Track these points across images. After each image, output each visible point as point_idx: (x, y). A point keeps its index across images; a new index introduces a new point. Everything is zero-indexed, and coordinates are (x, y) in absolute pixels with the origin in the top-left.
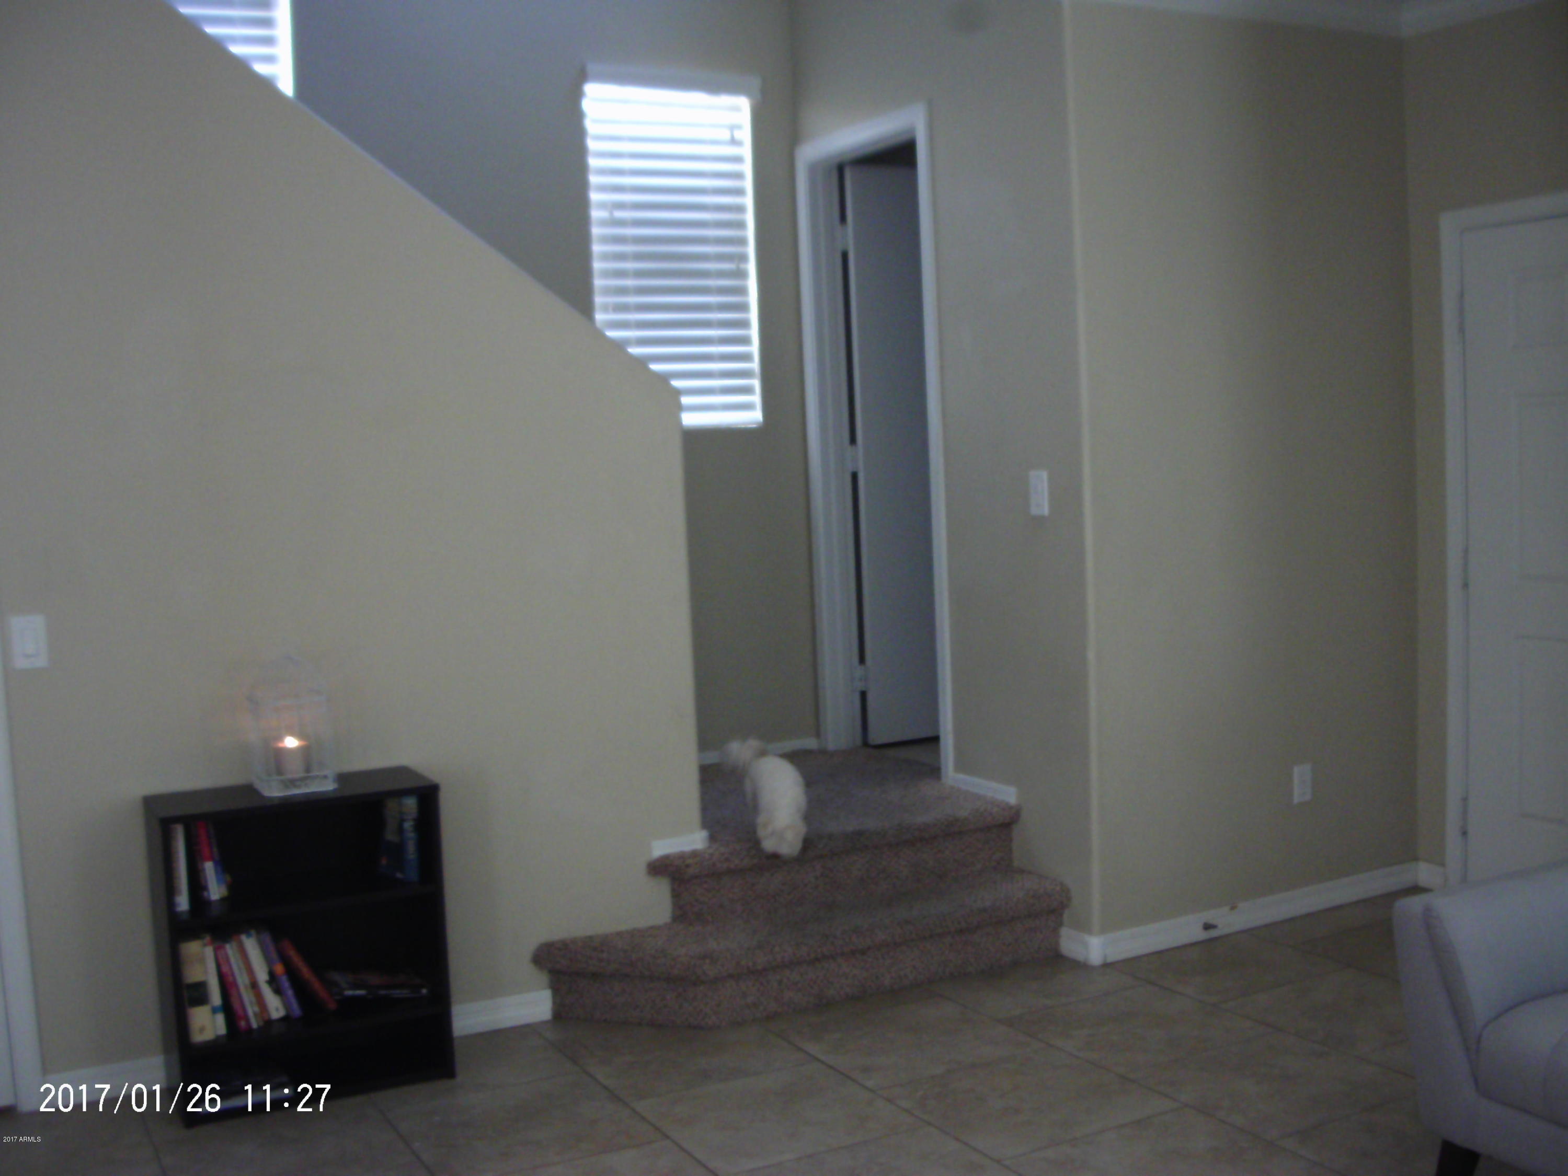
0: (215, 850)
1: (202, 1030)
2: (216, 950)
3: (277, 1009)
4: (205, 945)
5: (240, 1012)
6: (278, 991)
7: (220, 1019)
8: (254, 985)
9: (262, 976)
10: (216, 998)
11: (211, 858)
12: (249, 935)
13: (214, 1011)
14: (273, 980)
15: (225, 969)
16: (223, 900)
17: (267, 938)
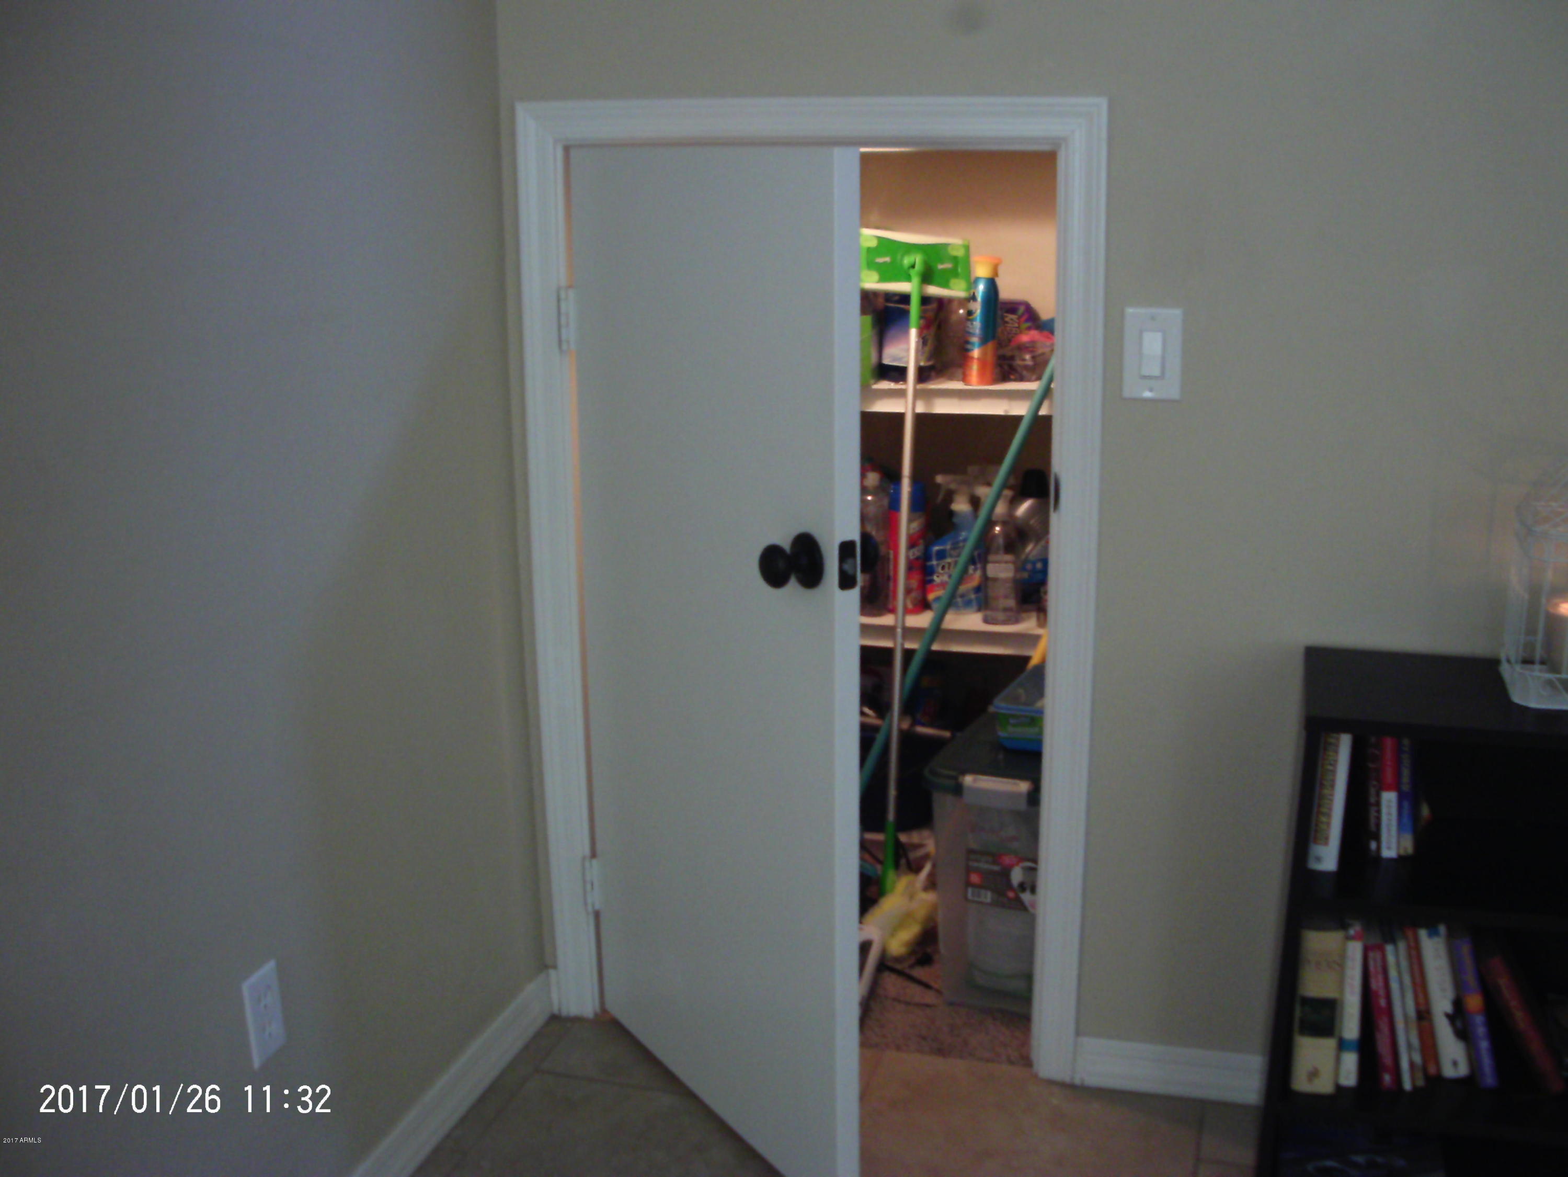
0: (1406, 773)
1: (1314, 1074)
2: (1366, 951)
3: (1455, 1064)
4: (1348, 938)
5: (1388, 1060)
6: (1463, 1034)
7: (1350, 1061)
8: (1424, 1015)
9: (1442, 1004)
10: (1351, 1027)
11: (1396, 786)
12: (1433, 933)
13: (1342, 1045)
14: (1458, 1015)
15: (1376, 984)
16: (1401, 860)
17: (1465, 949)
